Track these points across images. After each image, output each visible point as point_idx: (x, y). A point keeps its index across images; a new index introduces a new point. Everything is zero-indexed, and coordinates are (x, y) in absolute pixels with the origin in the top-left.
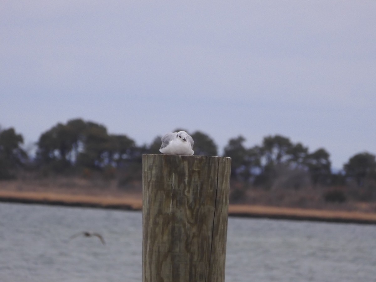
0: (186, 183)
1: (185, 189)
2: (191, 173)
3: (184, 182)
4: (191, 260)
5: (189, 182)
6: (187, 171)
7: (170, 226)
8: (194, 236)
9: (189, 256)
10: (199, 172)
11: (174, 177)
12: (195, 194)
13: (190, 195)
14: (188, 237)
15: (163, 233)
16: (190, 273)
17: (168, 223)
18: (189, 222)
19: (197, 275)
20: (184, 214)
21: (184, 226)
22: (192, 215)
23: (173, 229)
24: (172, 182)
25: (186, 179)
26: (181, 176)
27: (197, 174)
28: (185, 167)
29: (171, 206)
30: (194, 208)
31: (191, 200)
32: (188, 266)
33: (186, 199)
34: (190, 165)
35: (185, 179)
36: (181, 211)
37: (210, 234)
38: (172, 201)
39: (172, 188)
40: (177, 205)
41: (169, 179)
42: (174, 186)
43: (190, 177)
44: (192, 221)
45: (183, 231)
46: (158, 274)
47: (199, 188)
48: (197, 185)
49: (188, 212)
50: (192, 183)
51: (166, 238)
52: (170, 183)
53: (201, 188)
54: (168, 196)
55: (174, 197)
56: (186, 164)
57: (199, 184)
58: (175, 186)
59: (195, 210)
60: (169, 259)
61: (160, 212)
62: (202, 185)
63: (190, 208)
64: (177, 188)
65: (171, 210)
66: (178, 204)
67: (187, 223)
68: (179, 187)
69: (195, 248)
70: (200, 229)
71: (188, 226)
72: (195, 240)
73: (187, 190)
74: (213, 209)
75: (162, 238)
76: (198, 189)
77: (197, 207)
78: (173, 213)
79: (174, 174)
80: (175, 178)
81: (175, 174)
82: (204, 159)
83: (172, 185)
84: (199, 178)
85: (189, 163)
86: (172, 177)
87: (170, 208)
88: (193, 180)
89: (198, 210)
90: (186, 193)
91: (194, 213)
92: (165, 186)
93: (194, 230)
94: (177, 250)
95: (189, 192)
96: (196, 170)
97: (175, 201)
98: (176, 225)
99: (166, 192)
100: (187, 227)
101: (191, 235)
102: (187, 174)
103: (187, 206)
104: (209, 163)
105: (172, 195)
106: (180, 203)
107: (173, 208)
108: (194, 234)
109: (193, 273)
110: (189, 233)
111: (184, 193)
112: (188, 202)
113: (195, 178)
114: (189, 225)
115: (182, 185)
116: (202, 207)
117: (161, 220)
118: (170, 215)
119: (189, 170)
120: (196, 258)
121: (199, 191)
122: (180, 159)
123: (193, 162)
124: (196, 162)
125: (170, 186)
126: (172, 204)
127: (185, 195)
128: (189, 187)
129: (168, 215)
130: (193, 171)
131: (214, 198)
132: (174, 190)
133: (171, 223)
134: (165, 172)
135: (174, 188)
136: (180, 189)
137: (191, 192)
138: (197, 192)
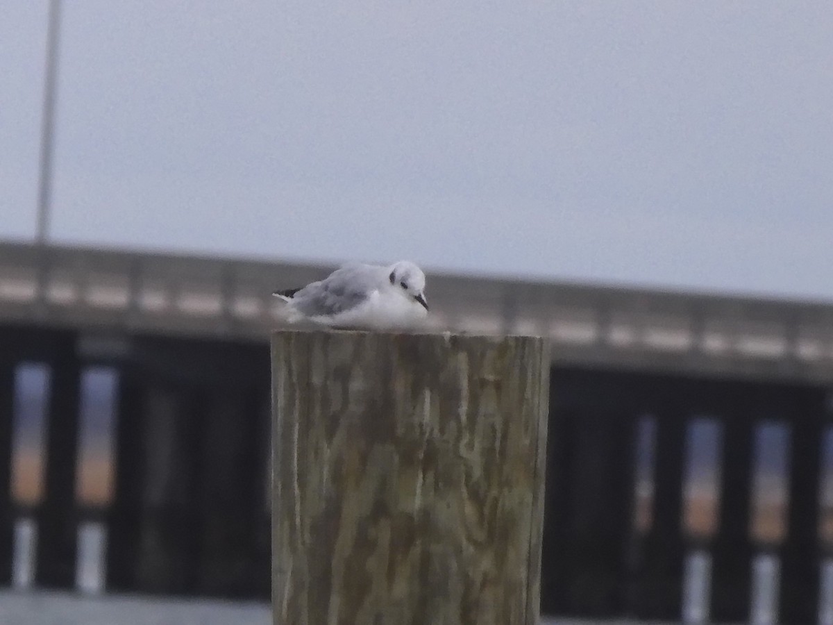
0: (464, 418)
1: (458, 439)
2: (478, 385)
3: (458, 418)
5: (472, 417)
6: (464, 383)
7: (416, 551)
8: (484, 585)
10: (498, 386)
11: (428, 400)
12: (488, 452)
13: (472, 454)
14: (468, 583)
15: (391, 575)
17: (410, 543)
18: (470, 539)
20: (456, 512)
21: (459, 551)
22: (481, 515)
23: (426, 559)
24: (422, 416)
25: (464, 408)
26: (448, 398)
28: (460, 370)
29: (419, 491)
30: (486, 496)
31: (477, 472)
33: (463, 468)
34: (475, 363)
35: (458, 406)
36: (449, 506)
38: (421, 476)
39: (422, 433)
40: (436, 489)
41: (414, 408)
42: (428, 430)
43: (474, 400)
44: (480, 535)
45: (454, 565)
47: (499, 435)
48: (493, 426)
49: (469, 509)
50: (480, 420)
51: (401, 588)
52: (416, 420)
53: (505, 437)
54: (408, 460)
56: (461, 361)
57: (498, 421)
58: (432, 430)
62: (506, 424)
63: (475, 496)
64: (436, 431)
65: (418, 503)
66: (441, 484)
67: (464, 542)
68: (442, 431)
70: (501, 559)
71: (469, 550)
72: (489, 597)
73: (465, 441)
75: (390, 589)
76: (494, 437)
77: (494, 492)
78: (426, 513)
79: (427, 395)
80: (432, 404)
81: (432, 391)
82: (512, 343)
83: (421, 425)
84: (499, 402)
85: (471, 358)
86: (423, 402)
87: (415, 495)
88: (482, 409)
89: (496, 500)
90: (463, 451)
91: (487, 511)
92: (400, 431)
93: (486, 563)
95: (470, 446)
96: (491, 377)
97: (431, 478)
98: (436, 548)
99: (402, 448)
100: (464, 555)
101: (478, 580)
102: (465, 392)
103: (464, 490)
104: (522, 358)
105: (421, 456)
106: (443, 482)
107: (425, 495)
108: (485, 575)
110: (470, 574)
111: (456, 448)
112: (469, 476)
113: (489, 405)
114: (471, 549)
115: (452, 425)
116: (506, 490)
117: (384, 535)
118: (415, 518)
119: (470, 380)
121: (498, 444)
122: (448, 345)
123: (483, 355)
124: (491, 354)
125: (417, 430)
126: (424, 484)
127: (461, 457)
128: (472, 431)
129: (410, 517)
130: (483, 383)
131: (532, 464)
132: (429, 442)
133: (418, 542)
134: (400, 387)
135: (427, 435)
136: (445, 437)
137: (477, 446)
138: (493, 449)
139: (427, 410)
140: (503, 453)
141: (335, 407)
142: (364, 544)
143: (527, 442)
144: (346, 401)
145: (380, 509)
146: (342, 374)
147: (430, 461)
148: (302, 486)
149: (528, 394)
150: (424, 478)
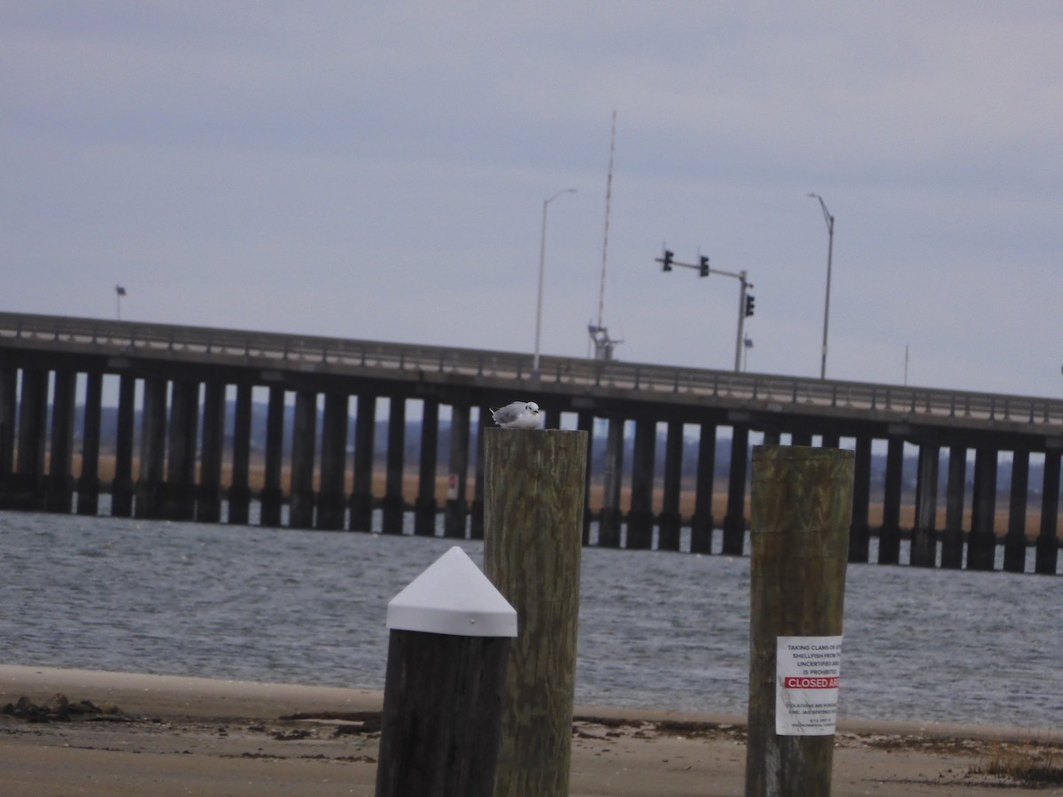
0: (553, 461)
1: (551, 468)
2: (558, 449)
3: (551, 461)
4: (557, 548)
5: (556, 460)
6: (553, 448)
7: (534, 510)
8: (560, 522)
9: (555, 545)
10: (565, 449)
12: (562, 474)
13: (556, 474)
14: (554, 523)
15: (525, 519)
16: (556, 564)
17: (532, 507)
18: (555, 506)
19: (563, 566)
20: (549, 496)
21: (550, 511)
22: (559, 497)
23: (538, 513)
24: (537, 460)
25: (553, 457)
26: (547, 453)
27: (563, 451)
28: (551, 443)
29: (536, 488)
30: (561, 490)
31: (558, 481)
32: (554, 556)
33: (552, 479)
35: (551, 456)
36: (547, 493)
37: (575, 519)
38: (536, 482)
40: (542, 486)
41: (534, 457)
43: (557, 454)
44: (559, 505)
45: (548, 515)
46: (519, 565)
47: (566, 467)
48: (564, 464)
49: (554, 495)
50: (559, 461)
51: (529, 524)
52: (535, 461)
54: (532, 476)
55: (539, 477)
56: (552, 439)
57: (565, 462)
58: (541, 465)
59: (562, 492)
60: (532, 549)
61: (521, 494)
62: (569, 463)
63: (557, 490)
64: (542, 467)
65: (535, 492)
66: (544, 485)
67: (553, 507)
68: (545, 465)
69: (561, 535)
70: (567, 513)
71: (554, 510)
72: (561, 527)
73: (553, 469)
74: (578, 491)
75: (525, 524)
76: (564, 468)
77: (564, 488)
78: (538, 495)
79: (539, 452)
80: (541, 455)
81: (541, 450)
83: (537, 463)
84: (566, 454)
85: (556, 438)
86: (538, 455)
87: (534, 489)
88: (560, 458)
89: (564, 492)
90: (552, 473)
91: (561, 495)
92: (529, 465)
93: (561, 515)
94: (542, 538)
95: (555, 471)
96: (563, 446)
97: (540, 484)
98: (542, 509)
99: (530, 472)
101: (558, 521)
102: (553, 451)
103: (553, 488)
105: (537, 475)
107: (538, 489)
108: (560, 519)
109: (559, 564)
110: (555, 519)
111: (550, 472)
112: (554, 483)
113: (562, 456)
115: (548, 463)
117: (523, 503)
118: (534, 497)
119: (555, 447)
120: (562, 546)
121: (566, 470)
122: (547, 433)
125: (536, 465)
126: (537, 485)
127: (552, 475)
128: (556, 466)
129: (532, 497)
130: (560, 448)
132: (540, 469)
133: (535, 507)
134: (529, 449)
135: (539, 467)
136: (546, 468)
137: (558, 471)
138: (563, 472)
139: (539, 457)
140: (567, 473)
141: (506, 456)
142: (515, 507)
143: (577, 470)
144: (509, 455)
146: (508, 444)
148: (493, 485)
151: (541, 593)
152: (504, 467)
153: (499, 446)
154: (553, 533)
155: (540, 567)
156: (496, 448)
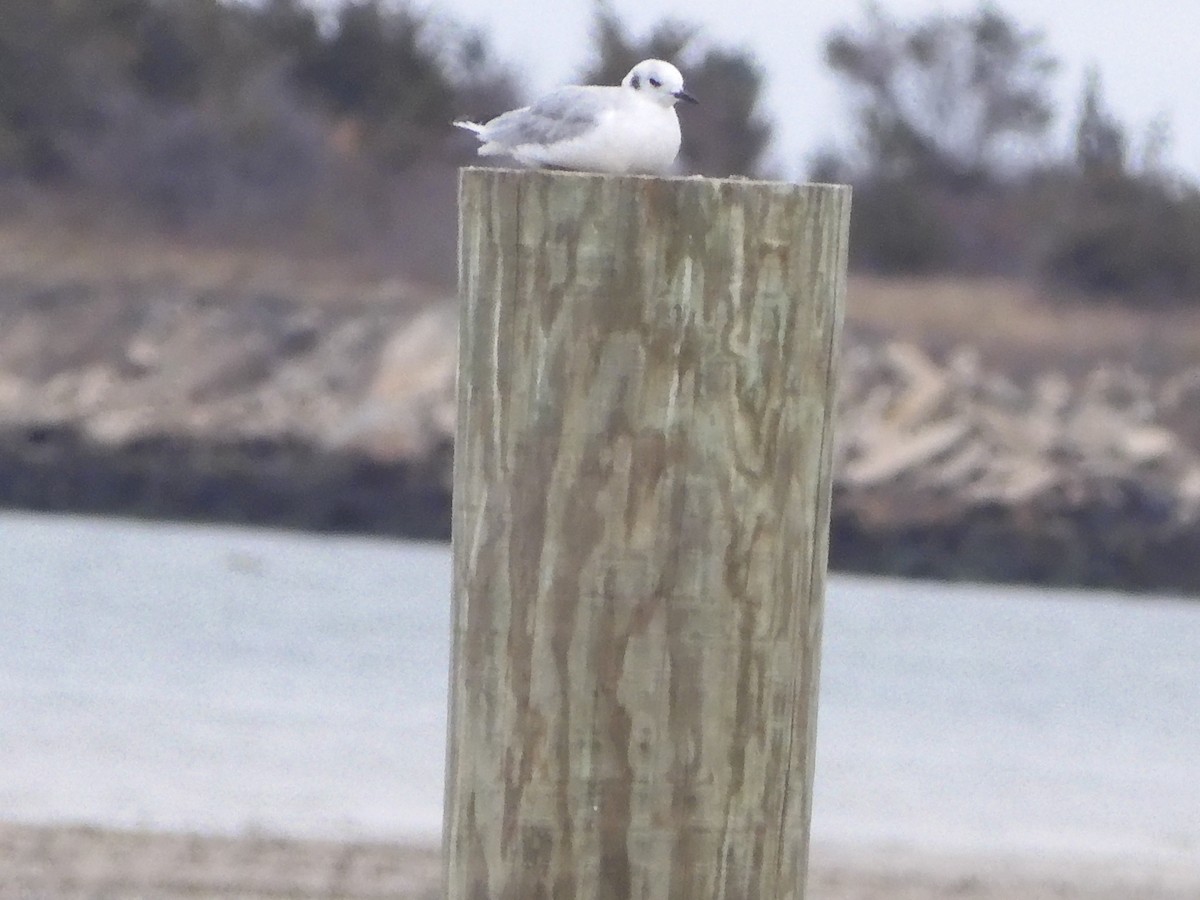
0: (737, 300)
1: (728, 328)
2: (757, 253)
3: (729, 298)
4: (747, 632)
5: (748, 297)
6: (739, 251)
7: (667, 483)
8: (759, 529)
9: (738, 616)
10: (783, 255)
11: (688, 271)
12: (768, 348)
13: (747, 350)
14: (737, 533)
15: (630, 515)
16: (743, 689)
17: (658, 471)
18: (741, 469)
19: (765, 694)
20: (722, 431)
21: (725, 484)
22: (757, 436)
23: (681, 493)
24: (679, 293)
25: (736, 286)
26: (716, 268)
27: (773, 261)
28: (732, 230)
29: (672, 399)
30: (764, 409)
31: (753, 375)
32: (736, 658)
33: (733, 368)
34: (754, 222)
35: (729, 281)
36: (713, 423)
38: (676, 376)
39: (679, 319)
40: (697, 395)
41: (669, 282)
42: (688, 313)
43: (751, 272)
44: (755, 464)
45: (718, 508)
46: (605, 689)
47: (783, 323)
48: (775, 311)
49: (741, 426)
50: (759, 301)
51: (644, 535)
52: (671, 300)
53: (791, 324)
54: (658, 353)
56: (736, 218)
57: (783, 303)
58: (694, 314)
59: (767, 417)
60: (656, 630)
62: (794, 307)
63: (749, 408)
64: (699, 320)
65: (671, 415)
66: (703, 391)
67: (733, 471)
68: (707, 317)
69: (761, 580)
70: (781, 498)
71: (739, 483)
72: (764, 547)
73: (737, 330)
75: (629, 535)
76: (778, 327)
77: (775, 403)
78: (681, 430)
80: (694, 277)
81: (694, 259)
82: (804, 195)
83: (678, 308)
84: (785, 276)
85: (748, 214)
86: (682, 275)
87: (667, 404)
88: (762, 287)
89: (777, 415)
90: (735, 345)
91: (764, 430)
92: (649, 314)
93: (762, 502)
94: (694, 587)
95: (745, 338)
96: (775, 243)
97: (690, 377)
98: (693, 480)
99: (650, 339)
100: (732, 489)
101: (750, 525)
102: (739, 262)
103: (735, 399)
104: (816, 216)
105: (677, 350)
106: (707, 387)
107: (681, 405)
108: (760, 518)
109: (754, 690)
110: (741, 520)
111: (725, 340)
112: (740, 382)
113: (770, 282)
114: (743, 482)
115: (721, 307)
116: (790, 400)
117: (622, 459)
118: (667, 436)
119: (747, 246)
121: (781, 334)
122: (718, 195)
123: (765, 210)
124: (774, 209)
125: (673, 313)
126: (680, 389)
127: (730, 354)
128: (748, 317)
129: (659, 436)
130: (765, 250)
131: (825, 364)
132: (688, 330)
133: (670, 470)
134: (650, 252)
135: (686, 320)
136: (712, 324)
137: (754, 337)
138: (774, 343)
139: (687, 286)
140: (788, 350)
141: (558, 278)
142: (594, 472)
143: (820, 333)
144: (572, 273)
145: (618, 424)
146: (569, 234)
147: (688, 357)
148: (505, 386)
149: (822, 268)
150: (680, 379)
151: (686, 799)
152: (549, 316)
153: (530, 240)
154: (732, 568)
155: (683, 700)
156: (518, 248)
